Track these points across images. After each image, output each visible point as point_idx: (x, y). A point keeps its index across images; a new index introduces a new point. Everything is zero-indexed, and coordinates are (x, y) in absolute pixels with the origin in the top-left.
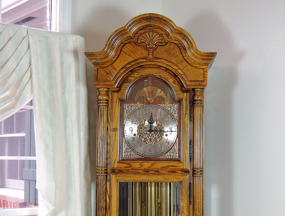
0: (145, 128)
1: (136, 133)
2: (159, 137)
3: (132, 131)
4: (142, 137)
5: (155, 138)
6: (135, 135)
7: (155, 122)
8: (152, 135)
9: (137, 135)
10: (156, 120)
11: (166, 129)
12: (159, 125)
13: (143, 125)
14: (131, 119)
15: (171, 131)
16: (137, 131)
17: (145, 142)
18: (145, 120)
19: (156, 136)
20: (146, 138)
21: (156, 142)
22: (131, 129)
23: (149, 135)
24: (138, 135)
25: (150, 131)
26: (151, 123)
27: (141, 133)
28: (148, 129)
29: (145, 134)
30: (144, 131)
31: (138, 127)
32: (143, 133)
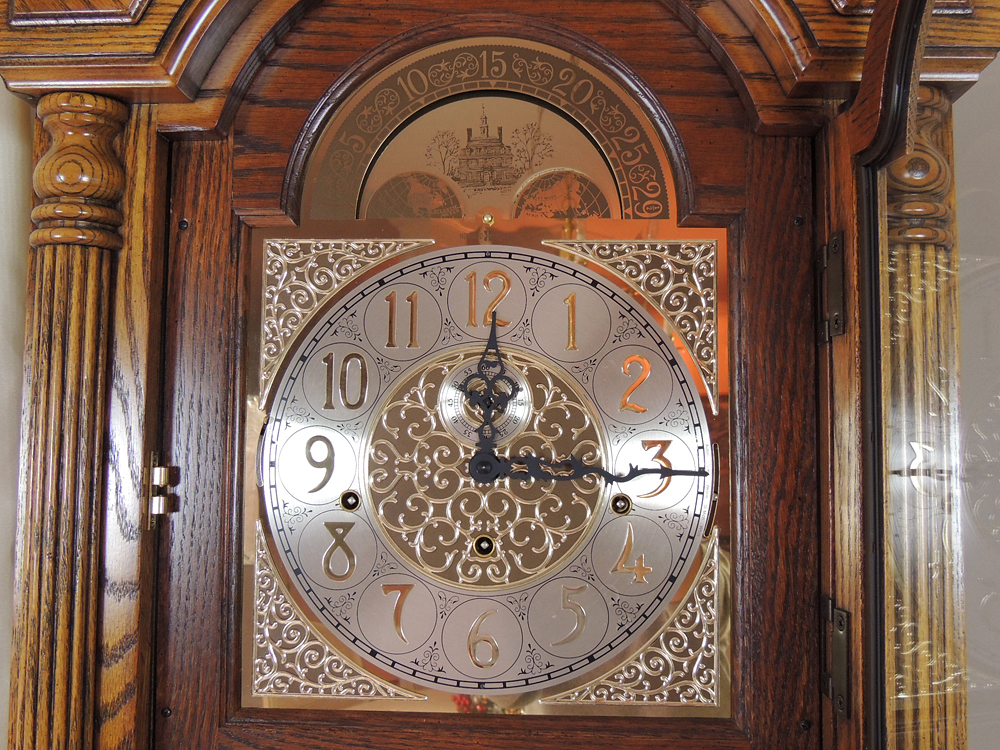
0: (435, 442)
1: (362, 484)
2: (554, 521)
3: (329, 464)
4: (414, 519)
5: (522, 530)
6: (349, 500)
7: (525, 394)
8: (496, 502)
9: (366, 500)
10: (535, 378)
11: (621, 452)
12: (554, 415)
13: (416, 415)
14: (317, 364)
15: (667, 472)
16: (372, 466)
17: (435, 559)
18: (436, 378)
19: (528, 512)
20: (447, 531)
21: (532, 561)
22: (320, 452)
23: (473, 503)
24: (376, 498)
25: (486, 466)
26: (487, 399)
27: (405, 488)
28: (468, 447)
29: (433, 492)
30: (428, 465)
31: (379, 433)
32: (423, 481)
